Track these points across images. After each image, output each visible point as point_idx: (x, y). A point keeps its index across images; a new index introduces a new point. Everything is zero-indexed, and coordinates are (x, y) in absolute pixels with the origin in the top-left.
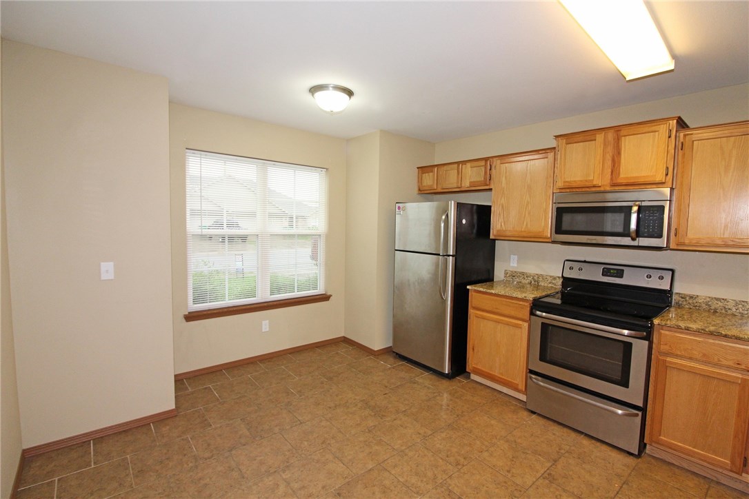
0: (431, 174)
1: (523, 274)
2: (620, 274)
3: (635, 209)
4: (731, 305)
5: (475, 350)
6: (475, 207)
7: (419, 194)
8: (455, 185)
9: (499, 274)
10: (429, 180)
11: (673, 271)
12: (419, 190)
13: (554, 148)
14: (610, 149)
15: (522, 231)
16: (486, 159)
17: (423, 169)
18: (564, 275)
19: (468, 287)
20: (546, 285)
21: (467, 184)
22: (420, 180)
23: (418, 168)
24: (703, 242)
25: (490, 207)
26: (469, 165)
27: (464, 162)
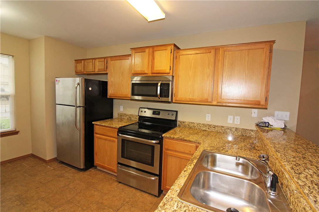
0: (81, 64)
1: (125, 114)
2: (159, 114)
3: (159, 84)
4: (196, 125)
5: (97, 154)
6: (101, 82)
7: (76, 74)
8: (91, 70)
9: (115, 115)
10: (80, 67)
11: (177, 112)
12: (76, 72)
13: (131, 55)
14: (151, 57)
15: (120, 94)
16: (105, 58)
17: (78, 61)
18: (139, 115)
19: (93, 123)
20: (134, 119)
21: (97, 70)
22: (76, 67)
23: (75, 60)
24: (183, 99)
25: (107, 82)
26: (97, 60)
27: (95, 59)
